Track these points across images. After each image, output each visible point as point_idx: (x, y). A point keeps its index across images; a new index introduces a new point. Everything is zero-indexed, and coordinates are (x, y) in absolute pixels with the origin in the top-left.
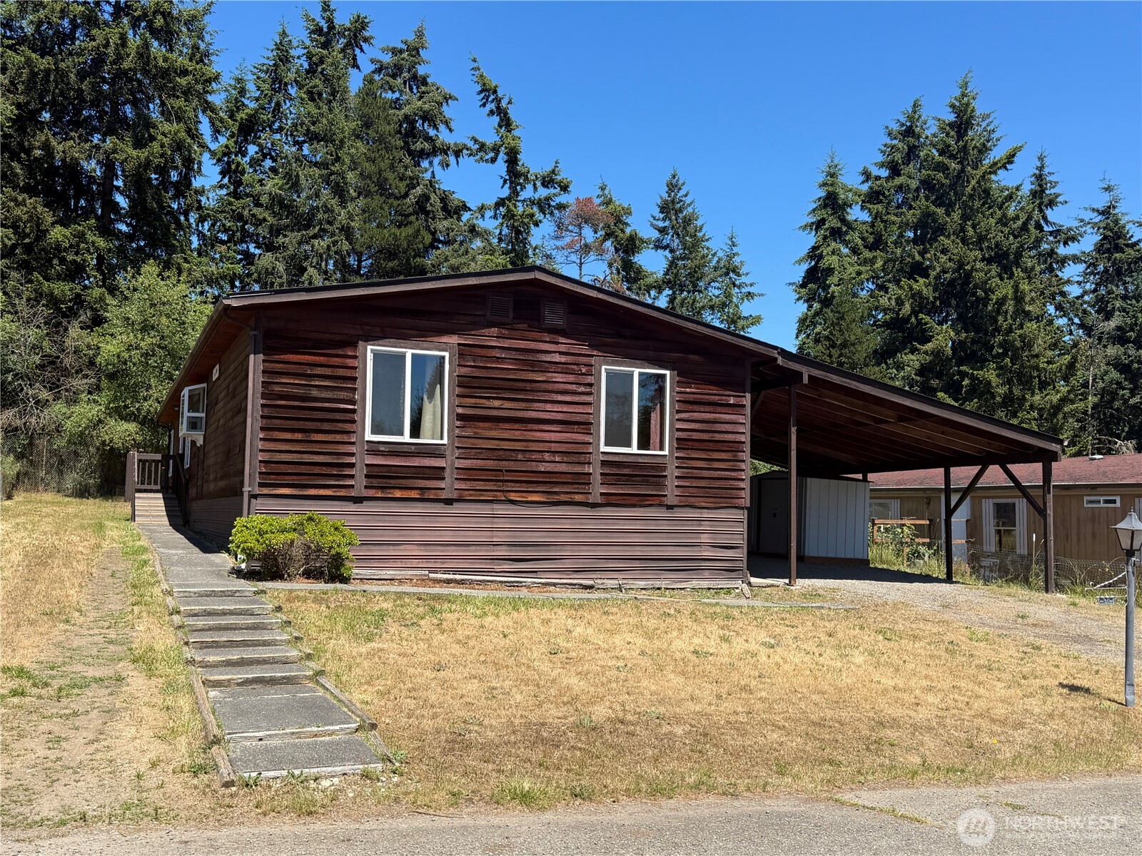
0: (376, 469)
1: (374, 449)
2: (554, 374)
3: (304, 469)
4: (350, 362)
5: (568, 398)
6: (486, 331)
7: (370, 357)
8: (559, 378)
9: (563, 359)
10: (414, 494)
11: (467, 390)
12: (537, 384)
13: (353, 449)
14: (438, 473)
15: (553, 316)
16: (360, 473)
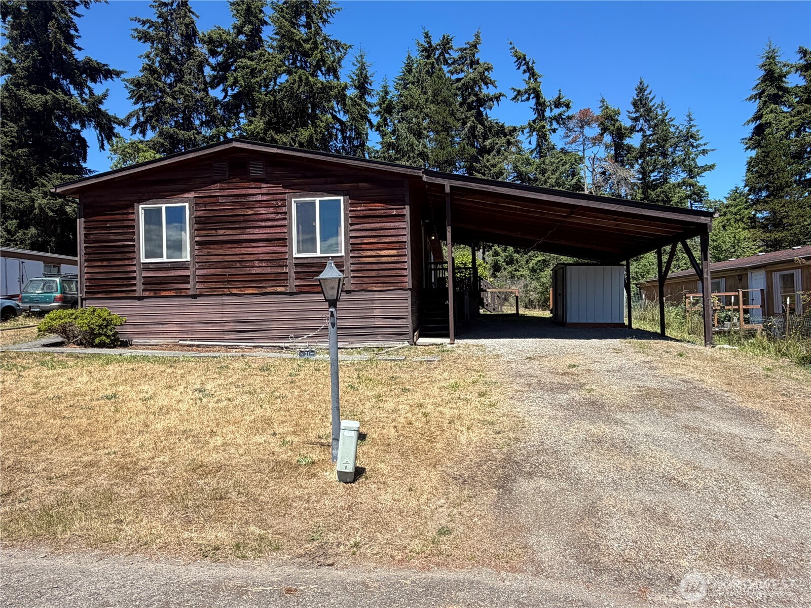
0: (149, 279)
1: (147, 267)
2: (259, 209)
3: (108, 282)
4: (131, 217)
5: (269, 224)
6: (212, 187)
7: (141, 212)
8: (263, 211)
9: (265, 198)
10: (172, 293)
11: (202, 226)
12: (249, 217)
13: (134, 268)
14: (185, 279)
15: (256, 170)
16: (139, 282)
